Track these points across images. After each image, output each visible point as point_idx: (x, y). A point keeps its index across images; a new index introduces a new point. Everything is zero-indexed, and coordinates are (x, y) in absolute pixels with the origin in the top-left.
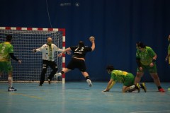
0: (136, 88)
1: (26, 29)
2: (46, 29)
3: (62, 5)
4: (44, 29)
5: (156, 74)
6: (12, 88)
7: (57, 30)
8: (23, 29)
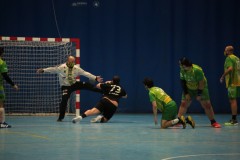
0: (180, 122)
1: (23, 39)
2: (53, 40)
3: (74, 4)
4: (50, 40)
5: (209, 102)
6: (5, 124)
7: (67, 40)
8: (19, 39)
